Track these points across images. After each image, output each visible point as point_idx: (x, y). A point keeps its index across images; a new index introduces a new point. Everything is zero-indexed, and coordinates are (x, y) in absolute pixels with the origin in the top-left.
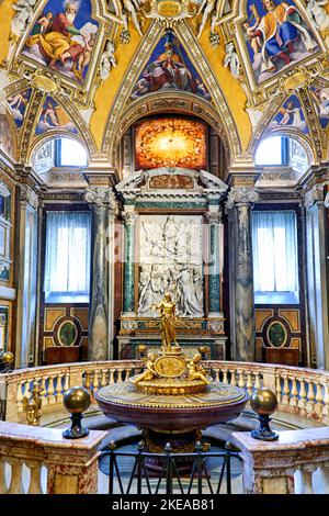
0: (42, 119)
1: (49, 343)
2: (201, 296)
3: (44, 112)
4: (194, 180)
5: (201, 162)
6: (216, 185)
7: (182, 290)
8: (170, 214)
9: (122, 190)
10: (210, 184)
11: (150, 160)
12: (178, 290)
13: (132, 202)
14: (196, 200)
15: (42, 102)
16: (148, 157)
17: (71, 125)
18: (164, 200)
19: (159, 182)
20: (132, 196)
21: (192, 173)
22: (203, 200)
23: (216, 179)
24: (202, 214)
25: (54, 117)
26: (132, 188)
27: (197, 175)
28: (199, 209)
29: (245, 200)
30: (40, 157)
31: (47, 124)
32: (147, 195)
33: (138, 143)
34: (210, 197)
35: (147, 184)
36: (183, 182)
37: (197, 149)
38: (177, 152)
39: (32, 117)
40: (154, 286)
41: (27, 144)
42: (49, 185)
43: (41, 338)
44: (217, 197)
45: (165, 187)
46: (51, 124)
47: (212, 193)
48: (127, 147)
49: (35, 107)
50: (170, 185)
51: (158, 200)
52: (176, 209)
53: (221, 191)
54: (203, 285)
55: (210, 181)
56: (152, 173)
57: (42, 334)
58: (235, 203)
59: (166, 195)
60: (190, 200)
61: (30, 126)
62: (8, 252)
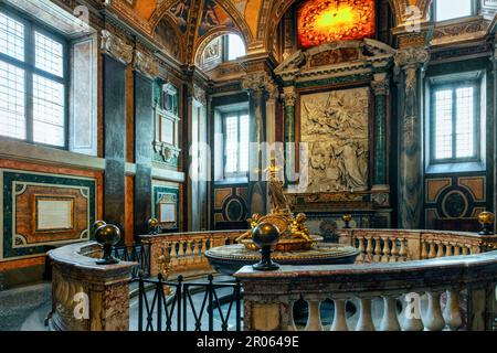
0: (203, 20)
1: (219, 218)
2: (365, 170)
3: (204, 15)
4: (359, 50)
5: (368, 30)
6: (382, 51)
7: (343, 165)
8: (331, 90)
9: (280, 73)
10: (376, 52)
11: (313, 39)
12: (340, 165)
13: (292, 83)
14: (361, 71)
15: (202, 5)
16: (311, 36)
17: (228, 20)
18: (326, 76)
19: (320, 60)
20: (291, 78)
21: (356, 44)
22: (369, 70)
23: (381, 45)
24: (368, 84)
25: (213, 17)
26: (292, 70)
27: (362, 45)
28: (364, 81)
29: (412, 62)
30: (207, 56)
31: (208, 24)
32: (306, 74)
33: (301, 24)
34: (376, 65)
35: (308, 64)
36: (346, 55)
37: (365, 18)
38: (342, 25)
39: (194, 21)
40: (314, 163)
41: (192, 46)
42: (216, 80)
43: (212, 215)
44: (384, 64)
45: (327, 63)
46: (212, 23)
47: (377, 60)
48: (288, 31)
49: (196, 11)
50: (332, 61)
51: (319, 77)
52: (339, 84)
53: (387, 56)
54: (369, 158)
55: (376, 48)
56: (312, 52)
57: (213, 211)
58: (402, 66)
59: (326, 71)
60: (353, 72)
61: (193, 30)
62: (176, 141)
